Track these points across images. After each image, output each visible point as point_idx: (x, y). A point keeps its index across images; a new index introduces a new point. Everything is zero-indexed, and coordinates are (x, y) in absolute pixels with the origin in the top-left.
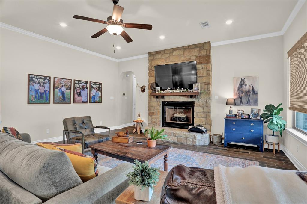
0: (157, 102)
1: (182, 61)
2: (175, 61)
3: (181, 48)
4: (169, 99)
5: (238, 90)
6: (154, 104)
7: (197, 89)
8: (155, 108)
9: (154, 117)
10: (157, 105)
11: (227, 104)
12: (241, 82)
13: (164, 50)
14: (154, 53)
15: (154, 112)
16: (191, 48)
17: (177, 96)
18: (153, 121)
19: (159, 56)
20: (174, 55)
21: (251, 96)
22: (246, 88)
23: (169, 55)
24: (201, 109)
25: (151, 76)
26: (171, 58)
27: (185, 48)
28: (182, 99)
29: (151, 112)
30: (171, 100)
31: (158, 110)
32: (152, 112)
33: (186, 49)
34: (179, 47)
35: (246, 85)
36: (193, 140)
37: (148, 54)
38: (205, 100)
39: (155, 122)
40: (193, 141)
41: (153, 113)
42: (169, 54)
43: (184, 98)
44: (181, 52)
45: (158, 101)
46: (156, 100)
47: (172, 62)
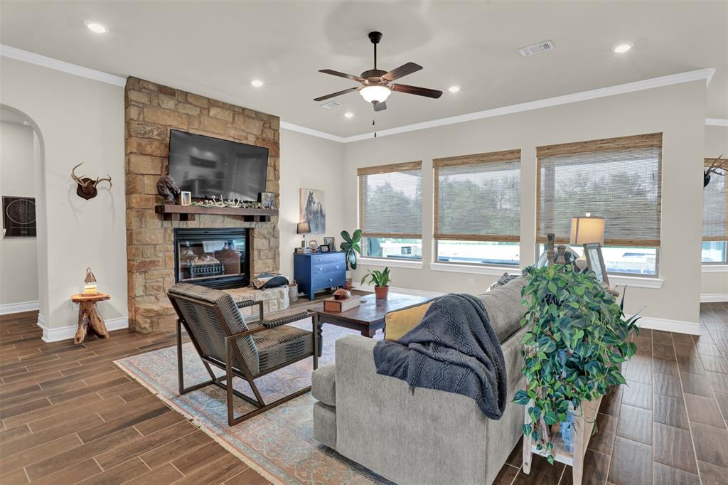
0: (162, 231)
1: (230, 136)
2: (212, 132)
3: (228, 107)
4: (200, 223)
5: (306, 209)
6: (153, 237)
7: (270, 203)
8: (157, 247)
9: (156, 273)
10: (165, 238)
11: (298, 233)
12: (309, 198)
13: (187, 94)
14: (151, 87)
15: (155, 259)
16: (248, 117)
17: (219, 216)
18: (153, 287)
19: (169, 103)
20: (212, 118)
21: (319, 219)
22: (315, 207)
23: (198, 112)
24: (265, 242)
25: (143, 154)
26: (205, 120)
27: (236, 109)
28: (231, 222)
29: (145, 261)
30: (204, 224)
31: (167, 254)
32: (148, 260)
33: (238, 114)
34: (223, 103)
35: (314, 203)
36: (278, 301)
37: (125, 81)
38: (272, 226)
39: (159, 287)
40: (279, 303)
41: (150, 262)
42: (198, 109)
43: (235, 220)
44: (227, 116)
45: (165, 229)
46: (160, 224)
47: (208, 131)
